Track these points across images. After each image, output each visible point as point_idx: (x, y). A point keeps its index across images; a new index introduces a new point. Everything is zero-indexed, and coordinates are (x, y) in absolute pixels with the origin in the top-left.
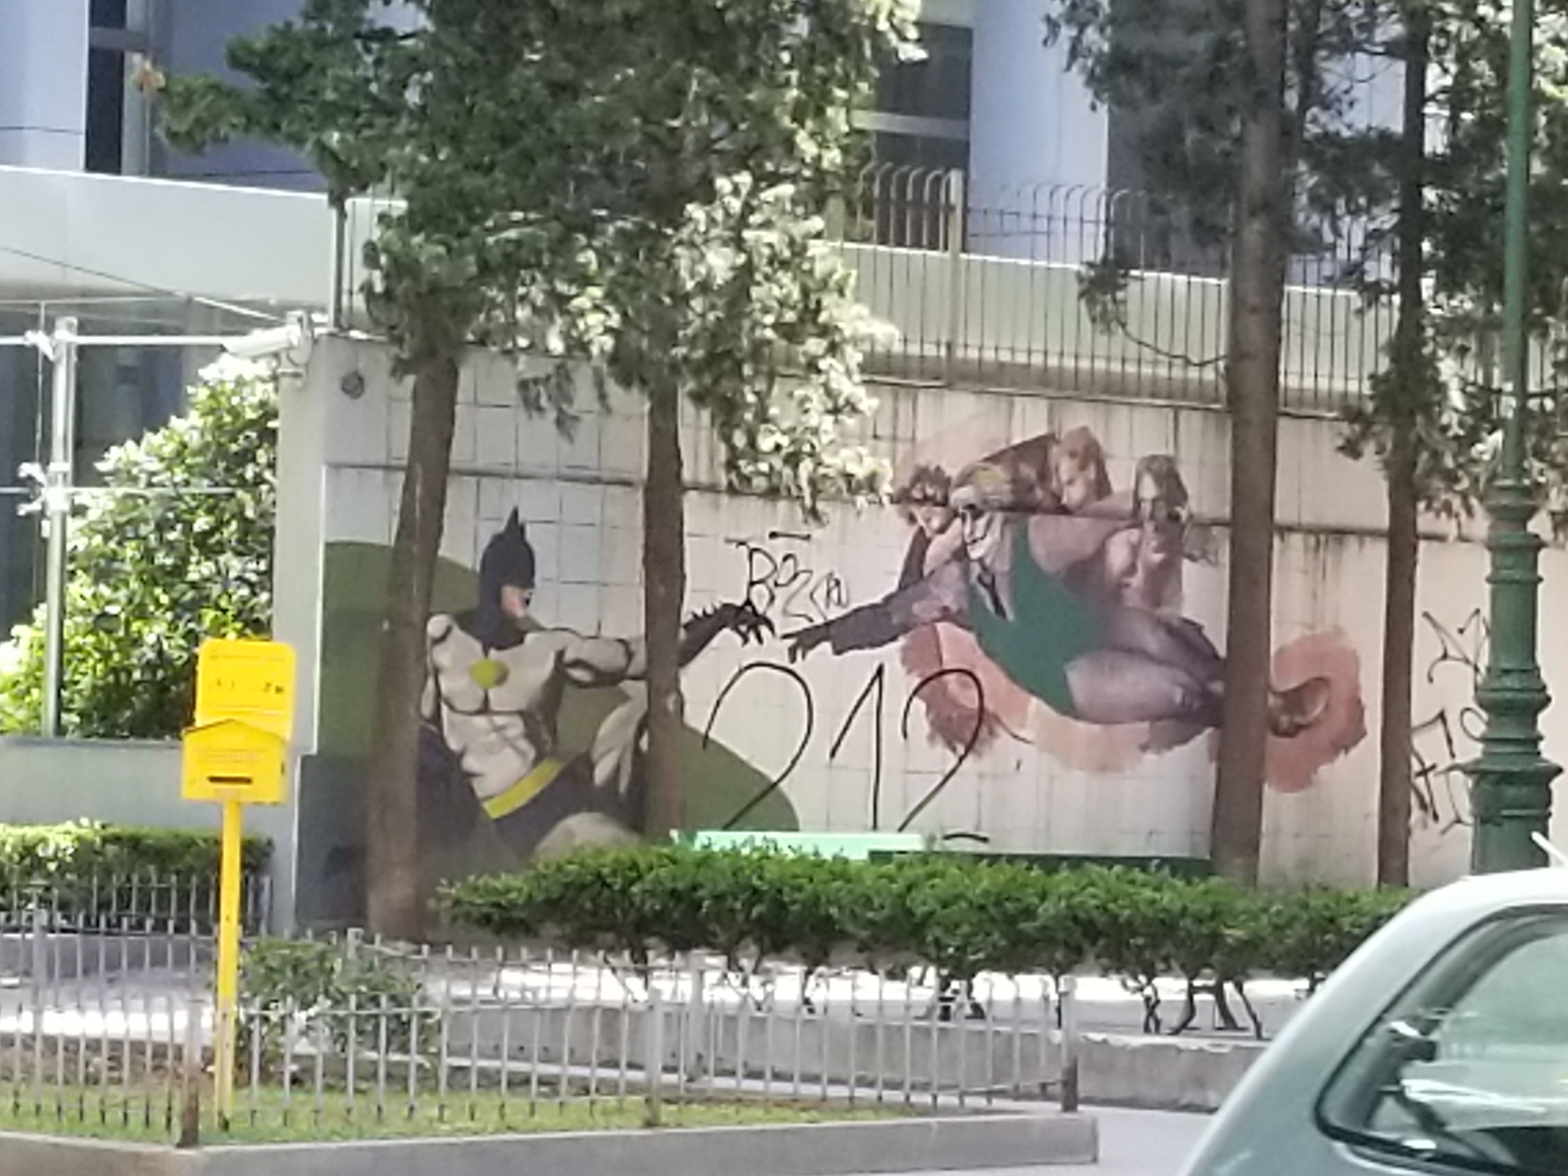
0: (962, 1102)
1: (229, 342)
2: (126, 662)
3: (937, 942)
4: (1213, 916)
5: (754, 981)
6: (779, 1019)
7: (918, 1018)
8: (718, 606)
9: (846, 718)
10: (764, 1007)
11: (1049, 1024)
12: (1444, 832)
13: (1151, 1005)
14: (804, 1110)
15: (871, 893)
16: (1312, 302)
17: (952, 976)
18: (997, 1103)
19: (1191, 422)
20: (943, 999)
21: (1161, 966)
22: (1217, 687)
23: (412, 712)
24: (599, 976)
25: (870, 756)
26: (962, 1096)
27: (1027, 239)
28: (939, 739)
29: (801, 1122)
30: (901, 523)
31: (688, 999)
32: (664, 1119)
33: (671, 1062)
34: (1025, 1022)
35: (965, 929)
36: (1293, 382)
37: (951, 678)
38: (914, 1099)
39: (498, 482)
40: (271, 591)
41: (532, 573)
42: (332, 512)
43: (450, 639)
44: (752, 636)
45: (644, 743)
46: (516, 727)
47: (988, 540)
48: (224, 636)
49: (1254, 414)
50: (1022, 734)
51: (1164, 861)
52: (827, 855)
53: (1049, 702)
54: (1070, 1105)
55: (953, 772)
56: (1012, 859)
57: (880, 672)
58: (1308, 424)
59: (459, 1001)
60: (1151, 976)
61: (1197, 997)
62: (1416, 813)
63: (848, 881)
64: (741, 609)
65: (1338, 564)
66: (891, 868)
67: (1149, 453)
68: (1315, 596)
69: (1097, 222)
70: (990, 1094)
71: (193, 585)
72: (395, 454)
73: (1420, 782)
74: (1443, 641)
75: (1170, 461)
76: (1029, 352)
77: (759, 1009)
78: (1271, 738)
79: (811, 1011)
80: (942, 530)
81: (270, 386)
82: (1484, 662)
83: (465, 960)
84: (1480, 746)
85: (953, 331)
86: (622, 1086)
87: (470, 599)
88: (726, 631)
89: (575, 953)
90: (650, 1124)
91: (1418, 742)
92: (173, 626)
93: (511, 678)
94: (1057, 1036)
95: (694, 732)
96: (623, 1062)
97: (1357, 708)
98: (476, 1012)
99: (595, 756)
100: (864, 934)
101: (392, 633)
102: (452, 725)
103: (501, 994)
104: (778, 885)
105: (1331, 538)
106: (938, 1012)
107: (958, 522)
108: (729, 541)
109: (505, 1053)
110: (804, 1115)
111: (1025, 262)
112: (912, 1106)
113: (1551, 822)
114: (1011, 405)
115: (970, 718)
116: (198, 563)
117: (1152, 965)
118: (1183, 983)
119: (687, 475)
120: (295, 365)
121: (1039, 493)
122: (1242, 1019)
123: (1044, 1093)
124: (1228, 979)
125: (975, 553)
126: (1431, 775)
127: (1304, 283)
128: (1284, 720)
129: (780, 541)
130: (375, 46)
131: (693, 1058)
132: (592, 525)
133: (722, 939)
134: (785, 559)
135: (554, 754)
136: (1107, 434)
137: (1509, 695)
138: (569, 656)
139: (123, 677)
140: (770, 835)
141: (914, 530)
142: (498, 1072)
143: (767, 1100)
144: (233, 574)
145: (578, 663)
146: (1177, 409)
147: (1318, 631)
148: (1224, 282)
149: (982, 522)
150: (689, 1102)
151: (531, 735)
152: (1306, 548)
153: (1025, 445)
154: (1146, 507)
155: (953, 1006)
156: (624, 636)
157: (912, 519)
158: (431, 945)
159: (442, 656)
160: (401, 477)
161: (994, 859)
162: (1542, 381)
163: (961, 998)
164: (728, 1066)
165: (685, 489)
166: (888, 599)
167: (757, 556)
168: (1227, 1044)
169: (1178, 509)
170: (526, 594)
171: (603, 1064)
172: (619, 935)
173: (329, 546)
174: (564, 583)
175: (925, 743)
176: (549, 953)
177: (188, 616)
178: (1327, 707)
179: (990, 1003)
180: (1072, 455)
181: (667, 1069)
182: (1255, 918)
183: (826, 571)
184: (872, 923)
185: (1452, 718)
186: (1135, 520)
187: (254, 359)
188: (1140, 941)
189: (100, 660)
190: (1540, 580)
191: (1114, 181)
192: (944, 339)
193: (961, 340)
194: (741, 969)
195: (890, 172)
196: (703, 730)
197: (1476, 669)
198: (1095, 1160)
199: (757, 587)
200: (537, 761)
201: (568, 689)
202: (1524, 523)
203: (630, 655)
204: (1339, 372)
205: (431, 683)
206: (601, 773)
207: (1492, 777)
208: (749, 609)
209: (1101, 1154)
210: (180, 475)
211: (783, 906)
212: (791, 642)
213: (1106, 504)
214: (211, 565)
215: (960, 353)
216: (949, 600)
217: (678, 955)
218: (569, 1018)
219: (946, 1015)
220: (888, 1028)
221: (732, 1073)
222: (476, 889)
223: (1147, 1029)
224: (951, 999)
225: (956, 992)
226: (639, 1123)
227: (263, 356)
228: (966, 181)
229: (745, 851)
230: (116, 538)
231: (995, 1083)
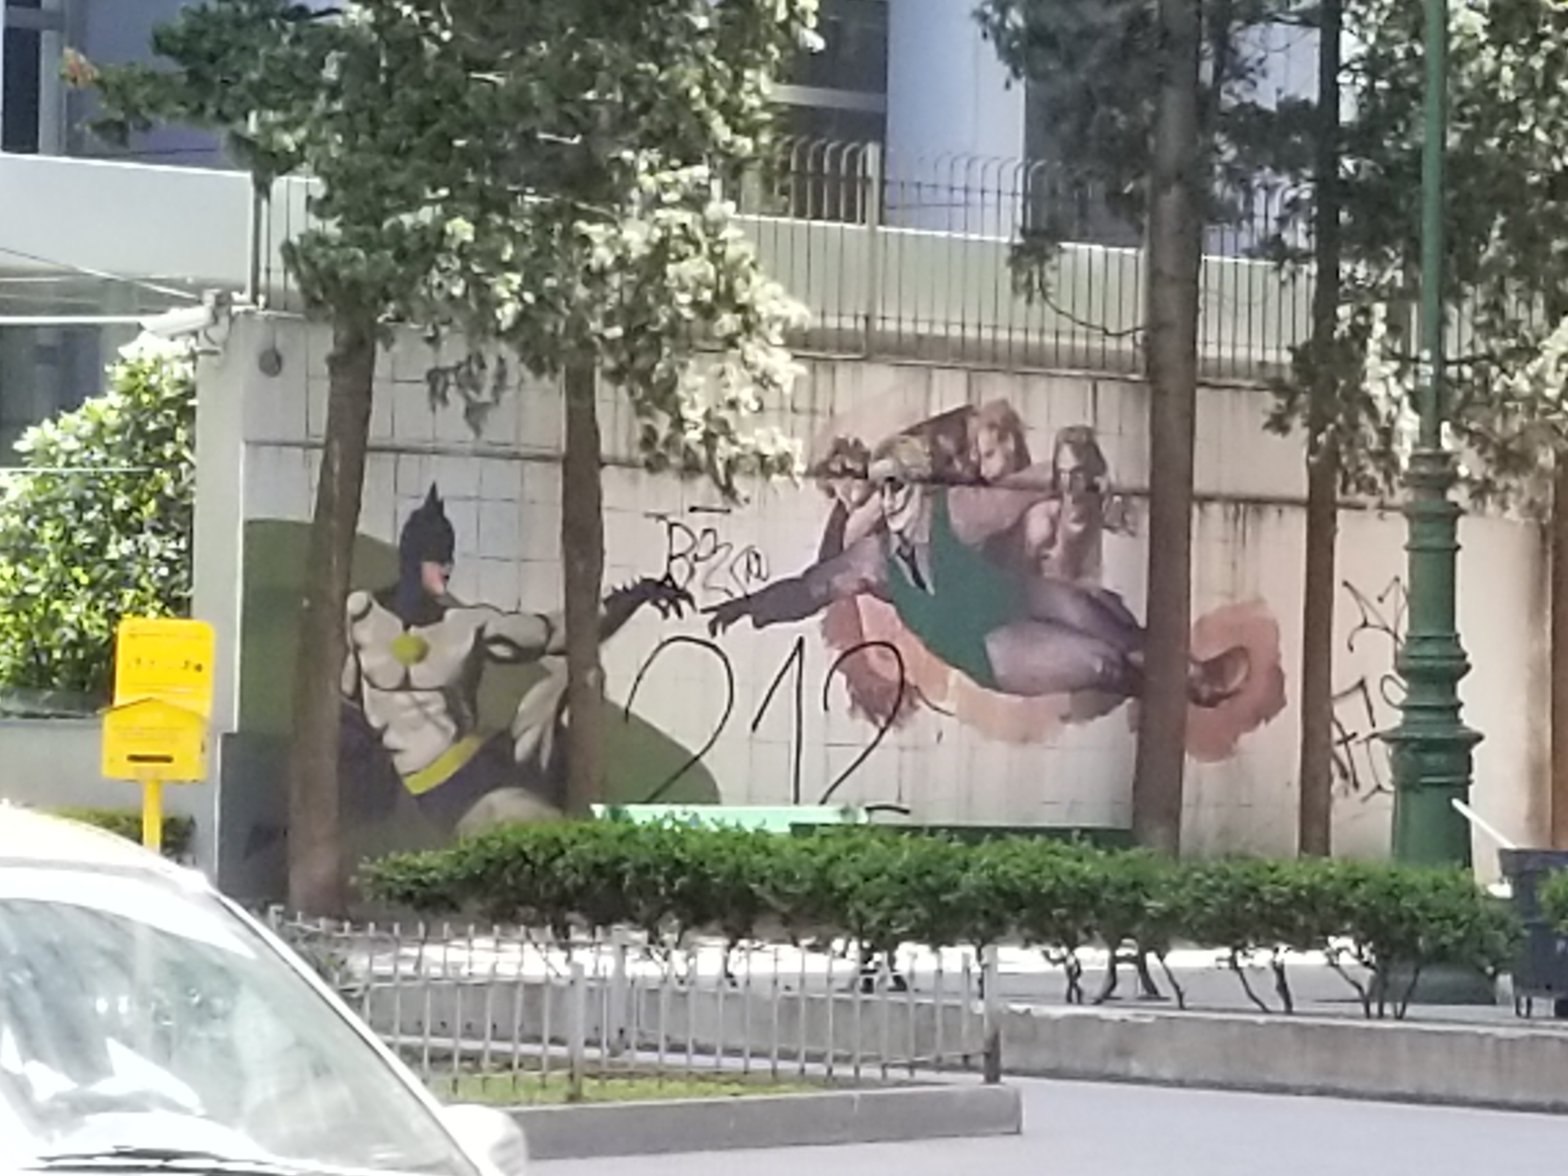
0: (884, 1075)
1: (145, 320)
2: (46, 643)
3: (860, 916)
4: (1135, 885)
5: (677, 956)
6: (701, 994)
7: (841, 991)
8: (638, 580)
9: (766, 692)
10: (687, 981)
11: (971, 995)
12: (1365, 799)
13: (1074, 973)
14: (727, 1083)
15: (791, 866)
16: (1229, 274)
17: (873, 949)
18: (920, 1075)
19: (1109, 392)
20: (864, 972)
21: (1082, 936)
22: (1136, 657)
23: (333, 690)
24: (522, 951)
25: (790, 729)
26: (884, 1067)
27: (945, 210)
28: (860, 712)
29: (723, 1096)
30: (822, 496)
31: (610, 973)
32: (586, 1092)
33: (593, 1036)
34: (946, 994)
35: (887, 902)
36: (1211, 352)
37: (871, 651)
38: (836, 1071)
39: (416, 457)
40: (190, 568)
41: (451, 547)
42: (250, 490)
43: (370, 616)
44: (672, 612)
45: (565, 719)
46: (437, 704)
47: (908, 513)
48: (144, 615)
49: (1172, 383)
50: (941, 705)
51: (1084, 830)
52: (750, 829)
53: (971, 675)
54: (993, 1077)
55: (875, 744)
56: (933, 831)
57: (801, 642)
58: (1226, 393)
59: (382, 978)
60: (1072, 948)
61: (1120, 967)
62: (1337, 781)
63: (769, 854)
64: (661, 584)
65: (1257, 533)
66: (813, 842)
67: (1068, 424)
68: (1234, 565)
69: (1014, 194)
70: (912, 1067)
71: (112, 564)
72: (313, 430)
73: (1341, 750)
74: (1363, 610)
75: (1090, 432)
76: (947, 325)
77: (682, 982)
78: (1192, 707)
79: (734, 984)
80: (861, 503)
81: (189, 366)
82: (1403, 629)
83: (386, 935)
84: (1400, 714)
85: (871, 304)
86: (545, 1061)
87: (390, 575)
88: (647, 606)
89: (496, 928)
90: (572, 1098)
91: (1339, 710)
92: (92, 606)
93: (431, 655)
94: (980, 1007)
95: (615, 706)
96: (546, 1037)
97: (1278, 677)
98: (396, 988)
99: (515, 733)
100: (786, 908)
101: (310, 610)
102: (373, 700)
103: (423, 970)
104: (701, 858)
105: (1250, 508)
106: (861, 983)
107: (877, 496)
108: (648, 515)
109: (427, 1030)
110: (725, 1088)
111: (943, 234)
112: (835, 1079)
113: (1471, 788)
114: (930, 377)
115: (889, 691)
116: (118, 542)
117: (1075, 938)
118: (1104, 954)
119: (605, 449)
120: (213, 343)
121: (958, 465)
122: (1164, 989)
123: (966, 1064)
124: (1150, 949)
125: (895, 525)
126: (1351, 743)
127: (1222, 253)
128: (1205, 691)
129: (697, 515)
130: (290, 25)
131: (615, 1035)
132: (510, 500)
133: (644, 911)
134: (706, 531)
135: (474, 730)
136: (1025, 404)
137: (1428, 663)
138: (489, 632)
139: (44, 659)
140: (692, 808)
141: (834, 502)
142: (421, 1048)
143: (690, 1073)
144: (152, 554)
145: (499, 639)
146: (1095, 380)
147: (1238, 601)
148: (1142, 254)
149: (901, 495)
150: (611, 1077)
151: (451, 711)
152: (1226, 516)
153: (943, 417)
154: (1065, 478)
155: (876, 978)
156: (543, 612)
157: (832, 493)
158: (353, 922)
159: (363, 633)
160: (319, 454)
161: (916, 830)
162: (1459, 349)
163: (885, 969)
164: (651, 1040)
165: (602, 465)
166: (808, 572)
167: (676, 530)
168: (1149, 1014)
169: (1097, 479)
170: (444, 570)
171: (525, 1040)
172: (541, 910)
173: (249, 524)
174: (484, 558)
175: (846, 717)
176: (471, 928)
177: (107, 595)
178: (1247, 678)
179: (912, 975)
180: (992, 426)
181: (588, 1043)
182: (1176, 887)
183: (744, 545)
184: (793, 896)
185: (1373, 687)
186: (1054, 490)
187: (172, 339)
188: (1063, 911)
189: (20, 640)
190: (1458, 547)
191: (1031, 153)
192: (862, 312)
193: (879, 312)
194: (663, 944)
195: (806, 146)
196: (623, 703)
197: (1396, 637)
198: (1018, 1132)
199: (675, 563)
200: (458, 738)
201: (489, 665)
202: (1443, 491)
203: (550, 630)
204: (1257, 340)
205: (351, 659)
206: (522, 749)
207: (1413, 745)
208: (668, 583)
209: (1025, 1126)
210: (99, 455)
211: (705, 877)
212: (712, 616)
213: (1025, 475)
214: (130, 543)
215: (878, 325)
216: (869, 573)
217: (599, 930)
218: (491, 993)
219: (868, 986)
220: (811, 1000)
221: (655, 1048)
222: (397, 865)
223: (1069, 1000)
224: (874, 971)
225: (878, 964)
226: (561, 1097)
227: (181, 334)
228: (883, 153)
229: (668, 825)
230: (36, 517)
231: (917, 1055)
